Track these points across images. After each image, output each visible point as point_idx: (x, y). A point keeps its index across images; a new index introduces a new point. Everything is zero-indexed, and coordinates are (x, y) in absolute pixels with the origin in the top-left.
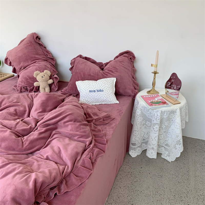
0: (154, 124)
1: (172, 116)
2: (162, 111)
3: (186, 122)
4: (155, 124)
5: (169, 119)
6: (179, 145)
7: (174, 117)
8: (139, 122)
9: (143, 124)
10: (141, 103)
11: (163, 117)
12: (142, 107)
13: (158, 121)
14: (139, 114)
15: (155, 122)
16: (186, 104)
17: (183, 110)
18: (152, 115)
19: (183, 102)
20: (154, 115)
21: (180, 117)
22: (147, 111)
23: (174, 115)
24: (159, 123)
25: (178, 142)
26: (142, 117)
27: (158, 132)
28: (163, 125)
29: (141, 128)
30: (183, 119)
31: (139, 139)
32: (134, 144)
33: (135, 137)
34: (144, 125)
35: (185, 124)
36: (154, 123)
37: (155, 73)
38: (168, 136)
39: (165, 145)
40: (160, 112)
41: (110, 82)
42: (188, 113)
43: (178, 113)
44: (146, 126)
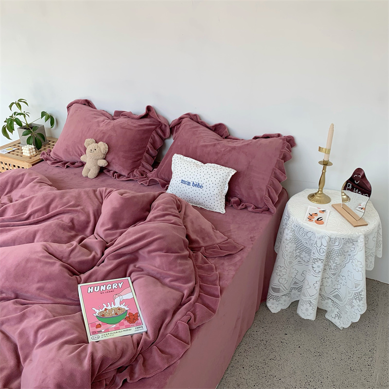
0: (314, 259)
1: (349, 247)
2: (331, 237)
3: (376, 257)
4: (316, 260)
5: (343, 253)
7: (353, 249)
8: (289, 251)
9: (295, 255)
10: (293, 219)
11: (332, 248)
12: (295, 226)
14: (288, 239)
15: (317, 256)
16: (379, 225)
17: (371, 237)
18: (312, 242)
19: (374, 222)
20: (316, 243)
21: (363, 251)
22: (303, 235)
23: (353, 246)
24: (323, 258)
25: (357, 296)
26: (293, 243)
27: (320, 275)
28: (332, 263)
29: (290, 263)
30: (370, 255)
31: (286, 281)
32: (277, 290)
33: (279, 277)
34: (296, 258)
35: (373, 263)
36: (315, 257)
37: (325, 164)
38: (340, 281)
39: (333, 296)
40: (327, 238)
41: (221, 174)
42: (381, 243)
43: (361, 243)
44: (300, 260)
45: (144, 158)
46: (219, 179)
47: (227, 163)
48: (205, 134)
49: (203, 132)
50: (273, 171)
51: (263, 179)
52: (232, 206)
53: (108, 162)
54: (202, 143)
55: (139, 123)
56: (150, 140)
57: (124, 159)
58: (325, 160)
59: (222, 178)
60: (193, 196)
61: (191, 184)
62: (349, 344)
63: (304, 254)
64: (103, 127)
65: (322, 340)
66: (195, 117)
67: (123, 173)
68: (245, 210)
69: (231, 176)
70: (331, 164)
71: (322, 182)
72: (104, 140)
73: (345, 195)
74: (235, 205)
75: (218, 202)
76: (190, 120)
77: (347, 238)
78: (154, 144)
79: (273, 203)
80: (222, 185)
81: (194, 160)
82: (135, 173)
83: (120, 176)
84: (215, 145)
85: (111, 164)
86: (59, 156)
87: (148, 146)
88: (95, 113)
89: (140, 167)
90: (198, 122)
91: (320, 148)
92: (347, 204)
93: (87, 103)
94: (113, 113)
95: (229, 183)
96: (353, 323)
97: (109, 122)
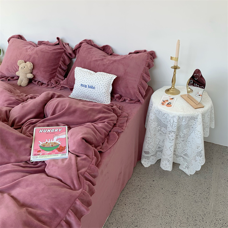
0: (170, 131)
1: (192, 122)
2: (180, 116)
3: (210, 129)
5: (188, 126)
6: (200, 157)
7: (194, 124)
8: (153, 127)
9: (157, 130)
10: (155, 106)
11: (181, 124)
12: (156, 111)
13: (174, 128)
14: (152, 119)
15: (171, 129)
16: (212, 107)
17: (206, 115)
19: (208, 105)
20: (170, 121)
21: (201, 124)
22: (162, 116)
23: (195, 122)
24: (175, 130)
25: (199, 154)
26: (156, 122)
28: (181, 133)
29: (155, 135)
31: (153, 147)
32: (147, 153)
33: (148, 144)
34: (159, 132)
35: (209, 132)
37: (175, 68)
38: (187, 145)
39: (183, 155)
40: (177, 117)
41: (107, 79)
42: (214, 118)
43: (200, 119)
44: (161, 133)
45: (58, 71)
46: (105, 82)
47: (111, 71)
48: (96, 53)
49: (95, 51)
50: (141, 75)
51: (135, 81)
52: (115, 100)
53: (34, 75)
54: (94, 59)
55: (53, 48)
56: (61, 59)
57: (44, 73)
58: (175, 65)
59: (107, 81)
60: (89, 95)
61: (87, 86)
62: (194, 185)
63: (163, 129)
64: (30, 52)
65: (177, 183)
66: (90, 41)
67: (44, 82)
68: (124, 102)
69: (113, 80)
70: (179, 68)
71: (173, 81)
72: (31, 60)
73: (190, 88)
74: (117, 99)
75: (105, 98)
76: (86, 44)
77: (190, 116)
78: (64, 62)
79: (142, 96)
80: (108, 86)
81: (89, 71)
82: (52, 82)
83: (42, 84)
84: (102, 59)
85: (36, 76)
86: (3, 74)
87: (60, 63)
88: (25, 43)
89: (56, 77)
90: (92, 45)
91: (171, 57)
92: (191, 94)
93: (20, 37)
94: (37, 43)
95: (113, 85)
96: (197, 171)
97: (34, 48)
